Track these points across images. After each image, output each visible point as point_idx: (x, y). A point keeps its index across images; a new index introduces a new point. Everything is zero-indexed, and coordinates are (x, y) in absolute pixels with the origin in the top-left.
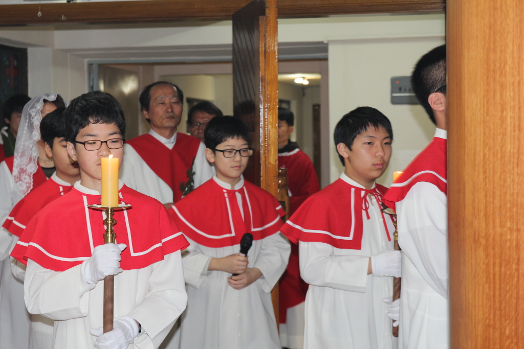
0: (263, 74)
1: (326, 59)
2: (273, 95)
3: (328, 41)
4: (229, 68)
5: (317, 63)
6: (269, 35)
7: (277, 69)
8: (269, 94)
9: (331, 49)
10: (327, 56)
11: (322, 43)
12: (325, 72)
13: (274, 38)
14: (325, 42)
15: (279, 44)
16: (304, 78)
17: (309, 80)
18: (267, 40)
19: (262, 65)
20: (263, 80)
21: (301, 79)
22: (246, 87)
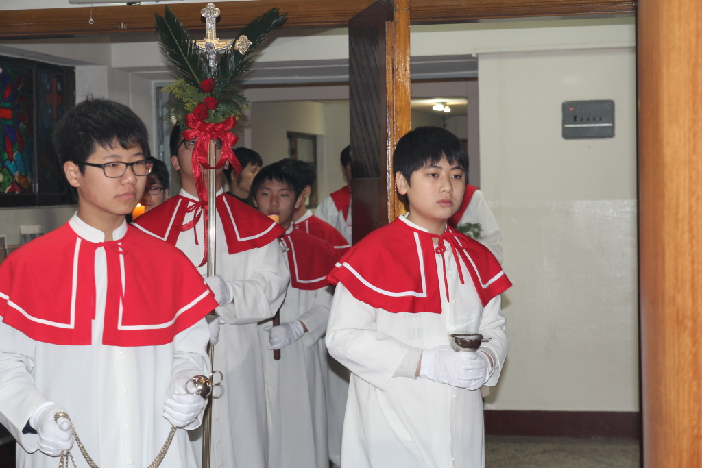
0: (391, 100)
1: (476, 79)
2: (404, 127)
3: (477, 55)
4: (344, 91)
5: (463, 83)
6: (399, 48)
7: (408, 92)
8: (398, 126)
9: (482, 64)
10: (477, 74)
11: (469, 56)
12: (473, 97)
13: (406, 51)
14: (474, 55)
15: (412, 59)
16: (444, 104)
17: (451, 107)
18: (396, 54)
19: (389, 87)
20: (392, 107)
21: (440, 105)
22: (368, 118)
